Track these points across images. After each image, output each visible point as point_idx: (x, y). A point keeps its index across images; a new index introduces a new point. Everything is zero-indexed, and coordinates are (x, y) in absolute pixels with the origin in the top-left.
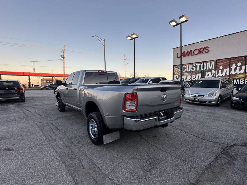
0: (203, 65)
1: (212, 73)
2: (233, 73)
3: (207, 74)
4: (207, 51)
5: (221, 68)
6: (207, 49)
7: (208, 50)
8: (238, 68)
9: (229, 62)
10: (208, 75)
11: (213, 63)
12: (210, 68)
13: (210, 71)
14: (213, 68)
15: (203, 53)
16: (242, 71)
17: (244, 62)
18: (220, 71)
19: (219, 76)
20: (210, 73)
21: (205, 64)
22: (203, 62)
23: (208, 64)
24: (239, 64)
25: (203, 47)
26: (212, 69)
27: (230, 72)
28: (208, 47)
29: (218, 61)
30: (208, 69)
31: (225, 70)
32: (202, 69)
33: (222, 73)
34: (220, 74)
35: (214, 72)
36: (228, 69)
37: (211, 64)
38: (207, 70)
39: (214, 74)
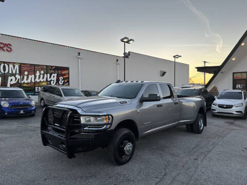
0: (4, 67)
1: (16, 78)
2: (37, 80)
3: (10, 78)
4: (9, 50)
5: (26, 73)
6: (9, 46)
7: (11, 49)
8: (42, 76)
9: (33, 69)
10: (11, 80)
11: (17, 66)
12: (14, 72)
13: (14, 75)
14: (18, 72)
15: (4, 50)
16: (45, 79)
17: (46, 71)
18: (25, 77)
19: (24, 83)
20: (13, 78)
21: (6, 65)
22: (4, 63)
23: (11, 66)
24: (42, 72)
25: (4, 43)
26: (16, 74)
27: (35, 79)
28: (11, 45)
29: (22, 65)
30: (10, 72)
31: (30, 77)
32: (3, 72)
33: (27, 80)
34: (25, 81)
35: (18, 77)
36: (33, 76)
37: (14, 66)
38: (10, 74)
39: (19, 79)
